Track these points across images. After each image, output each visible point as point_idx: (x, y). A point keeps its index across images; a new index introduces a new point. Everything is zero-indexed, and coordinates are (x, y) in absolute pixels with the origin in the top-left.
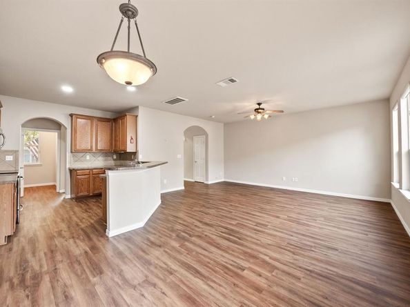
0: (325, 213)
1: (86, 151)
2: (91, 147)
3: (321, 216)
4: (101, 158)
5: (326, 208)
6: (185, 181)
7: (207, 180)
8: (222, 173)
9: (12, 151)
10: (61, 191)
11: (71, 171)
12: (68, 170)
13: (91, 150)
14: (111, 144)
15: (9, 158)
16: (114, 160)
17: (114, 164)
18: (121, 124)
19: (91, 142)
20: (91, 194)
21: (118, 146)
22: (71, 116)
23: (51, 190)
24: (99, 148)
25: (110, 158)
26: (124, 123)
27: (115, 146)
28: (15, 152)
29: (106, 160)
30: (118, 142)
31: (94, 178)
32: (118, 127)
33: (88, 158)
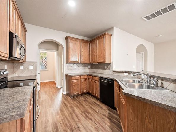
1: (74, 63)
2: (78, 60)
4: (81, 68)
9: (32, 62)
10: (59, 87)
11: (66, 75)
12: (64, 75)
13: (78, 62)
14: (89, 58)
15: (31, 67)
16: (89, 69)
17: (88, 72)
18: (99, 43)
19: (78, 57)
20: (80, 93)
21: (95, 59)
22: (66, 38)
23: (53, 85)
24: (82, 61)
25: (87, 67)
26: (102, 41)
27: (92, 59)
28: (34, 63)
29: (84, 69)
30: (95, 57)
31: (82, 81)
32: (95, 45)
33: (75, 68)
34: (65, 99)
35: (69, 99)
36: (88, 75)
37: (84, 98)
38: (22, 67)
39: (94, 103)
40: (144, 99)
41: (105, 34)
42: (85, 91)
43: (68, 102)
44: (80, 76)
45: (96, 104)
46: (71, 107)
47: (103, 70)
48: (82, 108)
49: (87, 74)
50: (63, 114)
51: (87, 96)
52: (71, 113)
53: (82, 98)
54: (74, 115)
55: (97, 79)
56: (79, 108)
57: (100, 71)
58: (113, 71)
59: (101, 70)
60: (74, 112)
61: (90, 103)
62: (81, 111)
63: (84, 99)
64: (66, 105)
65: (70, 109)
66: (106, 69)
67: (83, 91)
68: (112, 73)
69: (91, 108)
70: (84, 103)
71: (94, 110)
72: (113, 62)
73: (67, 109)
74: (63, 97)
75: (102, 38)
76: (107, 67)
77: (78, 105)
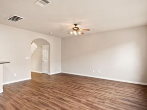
0: (111, 96)
3: (109, 99)
5: (113, 92)
6: (32, 73)
7: (49, 72)
8: (60, 68)
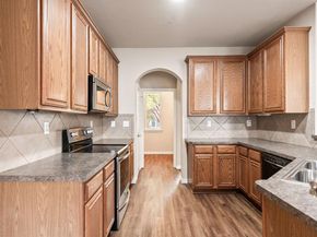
2: (215, 106)
4: (227, 126)
9: (128, 115)
10: (178, 167)
11: (188, 145)
12: (184, 142)
13: (214, 111)
14: (245, 101)
15: (126, 124)
16: (248, 129)
17: (247, 136)
18: (268, 58)
19: (214, 99)
20: (215, 187)
21: (261, 102)
22: (187, 61)
23: (169, 163)
24: (225, 109)
25: (241, 125)
26: (276, 53)
27: (253, 104)
28: (130, 117)
29: (235, 129)
30: (261, 96)
31: (220, 159)
32: (260, 66)
33: (209, 125)
34: (182, 193)
35: (190, 194)
36: (239, 145)
37: (224, 199)
38: (113, 124)
39: (247, 215)
40: (280, 200)
41: (282, 33)
42: (230, 184)
43: (186, 199)
44: (216, 145)
45: (250, 219)
46: (188, 210)
47: (287, 134)
48: (209, 219)
49: (236, 142)
50: (167, 217)
51: (233, 197)
52: (181, 221)
53: (219, 200)
54: (187, 226)
55: (257, 156)
56: (203, 216)
57: (279, 135)
58: (313, 137)
59: (280, 133)
60: (190, 220)
61: (233, 212)
62: (205, 223)
63: (222, 202)
64: (179, 204)
65: (184, 213)
66: (293, 131)
67: (224, 184)
68: (311, 143)
69: (232, 223)
70: (219, 210)
71: (237, 229)
72: (313, 110)
73: (179, 211)
74: (179, 187)
75: (274, 44)
76: (297, 125)
77: (204, 210)
